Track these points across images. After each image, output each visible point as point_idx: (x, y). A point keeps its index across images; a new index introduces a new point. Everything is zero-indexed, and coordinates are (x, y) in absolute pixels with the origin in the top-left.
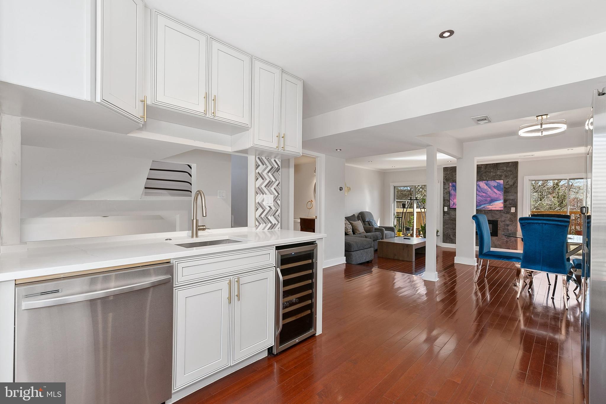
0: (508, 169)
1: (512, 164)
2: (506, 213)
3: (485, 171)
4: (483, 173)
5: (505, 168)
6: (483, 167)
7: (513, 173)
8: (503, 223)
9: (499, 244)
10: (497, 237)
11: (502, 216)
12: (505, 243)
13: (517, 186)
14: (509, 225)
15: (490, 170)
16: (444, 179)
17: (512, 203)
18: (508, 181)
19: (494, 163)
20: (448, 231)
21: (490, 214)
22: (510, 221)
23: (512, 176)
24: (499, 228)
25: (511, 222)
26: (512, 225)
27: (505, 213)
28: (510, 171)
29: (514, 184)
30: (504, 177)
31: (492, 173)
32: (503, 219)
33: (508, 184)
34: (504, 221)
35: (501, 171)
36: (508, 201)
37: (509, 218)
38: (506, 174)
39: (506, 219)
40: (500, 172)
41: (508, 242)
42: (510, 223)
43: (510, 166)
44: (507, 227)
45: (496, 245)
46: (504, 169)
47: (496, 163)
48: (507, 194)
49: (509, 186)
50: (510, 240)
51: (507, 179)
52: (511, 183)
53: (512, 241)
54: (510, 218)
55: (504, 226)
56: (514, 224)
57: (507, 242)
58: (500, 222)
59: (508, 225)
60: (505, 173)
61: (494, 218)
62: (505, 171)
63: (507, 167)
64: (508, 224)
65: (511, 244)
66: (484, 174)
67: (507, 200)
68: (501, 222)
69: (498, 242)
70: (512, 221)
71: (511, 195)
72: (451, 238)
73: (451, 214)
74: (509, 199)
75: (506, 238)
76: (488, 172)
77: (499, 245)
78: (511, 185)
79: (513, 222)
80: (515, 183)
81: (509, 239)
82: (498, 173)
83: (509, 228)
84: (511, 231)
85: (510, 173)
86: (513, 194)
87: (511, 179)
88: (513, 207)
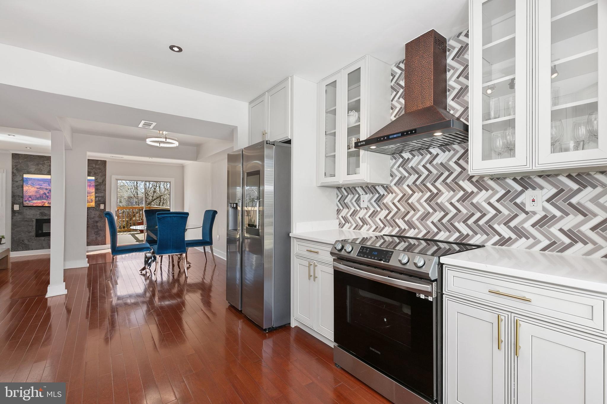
0: (97, 166)
1: (100, 162)
2: (97, 210)
5: (94, 166)
7: (101, 171)
8: (93, 220)
11: (92, 213)
12: (94, 239)
13: (105, 184)
16: (12, 169)
17: (101, 200)
18: (97, 179)
20: (18, 236)
22: (99, 218)
23: (101, 174)
26: (101, 222)
27: (94, 210)
28: (99, 169)
29: (102, 182)
30: (93, 174)
32: (92, 216)
33: (97, 181)
34: (93, 218)
35: (90, 167)
36: (98, 198)
38: (96, 171)
39: (95, 216)
43: (99, 164)
44: (96, 224)
46: (93, 167)
48: (97, 191)
49: (98, 184)
51: (96, 176)
52: (100, 181)
53: (101, 237)
54: (99, 215)
55: (93, 223)
56: (103, 220)
57: (96, 238)
59: (97, 222)
60: (94, 170)
62: (94, 168)
63: (96, 165)
64: (97, 220)
65: (101, 240)
68: (90, 219)
70: (101, 218)
71: (99, 192)
72: (25, 244)
73: (24, 214)
74: (98, 196)
75: (95, 235)
78: (100, 183)
80: (104, 181)
81: (99, 235)
83: (99, 224)
84: (100, 227)
85: (99, 171)
86: (102, 192)
87: (100, 177)
88: (102, 204)
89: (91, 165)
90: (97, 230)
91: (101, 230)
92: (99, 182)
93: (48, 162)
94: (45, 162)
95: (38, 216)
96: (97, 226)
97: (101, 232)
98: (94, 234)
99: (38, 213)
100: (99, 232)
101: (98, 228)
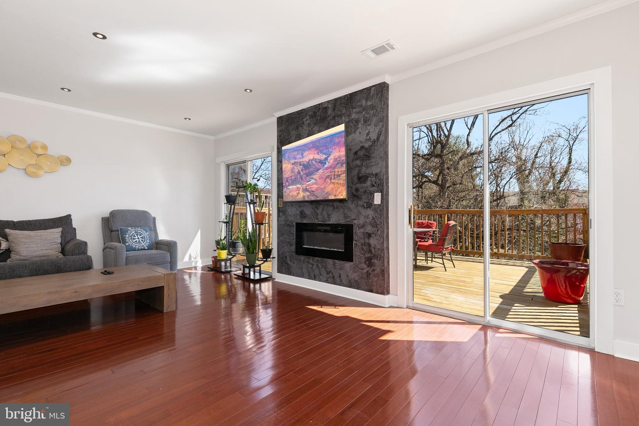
0: (369, 103)
1: (374, 90)
2: (367, 208)
3: (333, 115)
4: (331, 120)
5: (364, 102)
6: (330, 106)
7: (377, 111)
8: (362, 230)
9: (356, 278)
10: (352, 263)
11: (360, 213)
12: (365, 276)
14: (371, 236)
15: (341, 112)
16: (278, 142)
17: (375, 183)
18: (369, 132)
19: (347, 95)
20: (283, 250)
21: (342, 210)
22: (372, 226)
24: (354, 242)
25: (375, 229)
26: (375, 235)
27: (364, 208)
29: (378, 138)
30: (362, 122)
31: (343, 118)
32: (361, 221)
33: (368, 138)
34: (363, 226)
35: (357, 110)
36: (369, 179)
37: (371, 218)
39: (366, 222)
40: (356, 113)
41: (370, 274)
42: (373, 229)
43: (373, 94)
44: (367, 240)
45: (351, 282)
46: (361, 106)
47: (350, 94)
48: (368, 161)
49: (372, 144)
50: (373, 270)
52: (374, 134)
53: (376, 272)
54: (373, 219)
55: (362, 237)
56: (379, 232)
57: (368, 274)
58: (357, 228)
59: (369, 235)
60: (363, 113)
61: (348, 220)
62: (364, 109)
64: (370, 232)
65: (376, 279)
66: (331, 122)
67: (368, 177)
68: (359, 228)
69: (355, 274)
71: (373, 164)
72: (287, 264)
73: (287, 213)
74: (371, 173)
75: (366, 266)
76: (338, 116)
77: (356, 281)
78: (374, 142)
79: (377, 227)
80: (381, 134)
81: (372, 268)
82: (354, 116)
83: (373, 241)
84: (375, 248)
85: (372, 111)
86: (376, 163)
87: (374, 127)
88: (377, 192)
89: (359, 104)
90: (369, 255)
91: (376, 257)
92: (372, 139)
93: (307, 120)
94: (304, 120)
95: (298, 217)
96: (369, 245)
97: (376, 261)
98: (365, 263)
99: (298, 212)
100: (373, 261)
101: (370, 251)
